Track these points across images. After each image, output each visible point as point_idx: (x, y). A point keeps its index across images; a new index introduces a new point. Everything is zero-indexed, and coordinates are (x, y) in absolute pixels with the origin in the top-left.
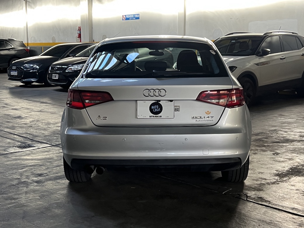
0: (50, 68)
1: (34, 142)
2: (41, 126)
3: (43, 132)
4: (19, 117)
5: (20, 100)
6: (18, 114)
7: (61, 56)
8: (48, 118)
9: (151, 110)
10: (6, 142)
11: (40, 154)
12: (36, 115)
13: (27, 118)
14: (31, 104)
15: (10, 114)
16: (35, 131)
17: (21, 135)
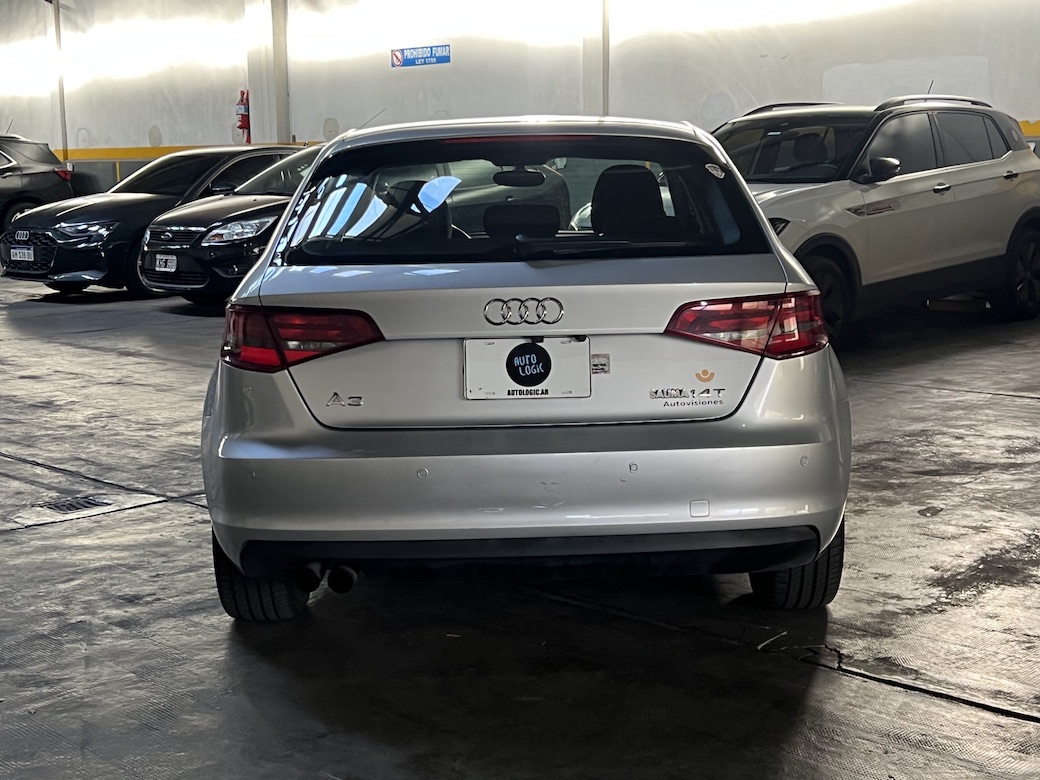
0: (148, 235)
1: (102, 489)
2: (126, 433)
3: (132, 453)
4: (48, 405)
5: (46, 346)
6: (44, 395)
7: (182, 194)
8: (147, 406)
9: (513, 371)
10: (8, 490)
11: (126, 529)
12: (104, 398)
13: (76, 406)
14: (87, 359)
15: (15, 394)
16: (105, 450)
17: (57, 466)
